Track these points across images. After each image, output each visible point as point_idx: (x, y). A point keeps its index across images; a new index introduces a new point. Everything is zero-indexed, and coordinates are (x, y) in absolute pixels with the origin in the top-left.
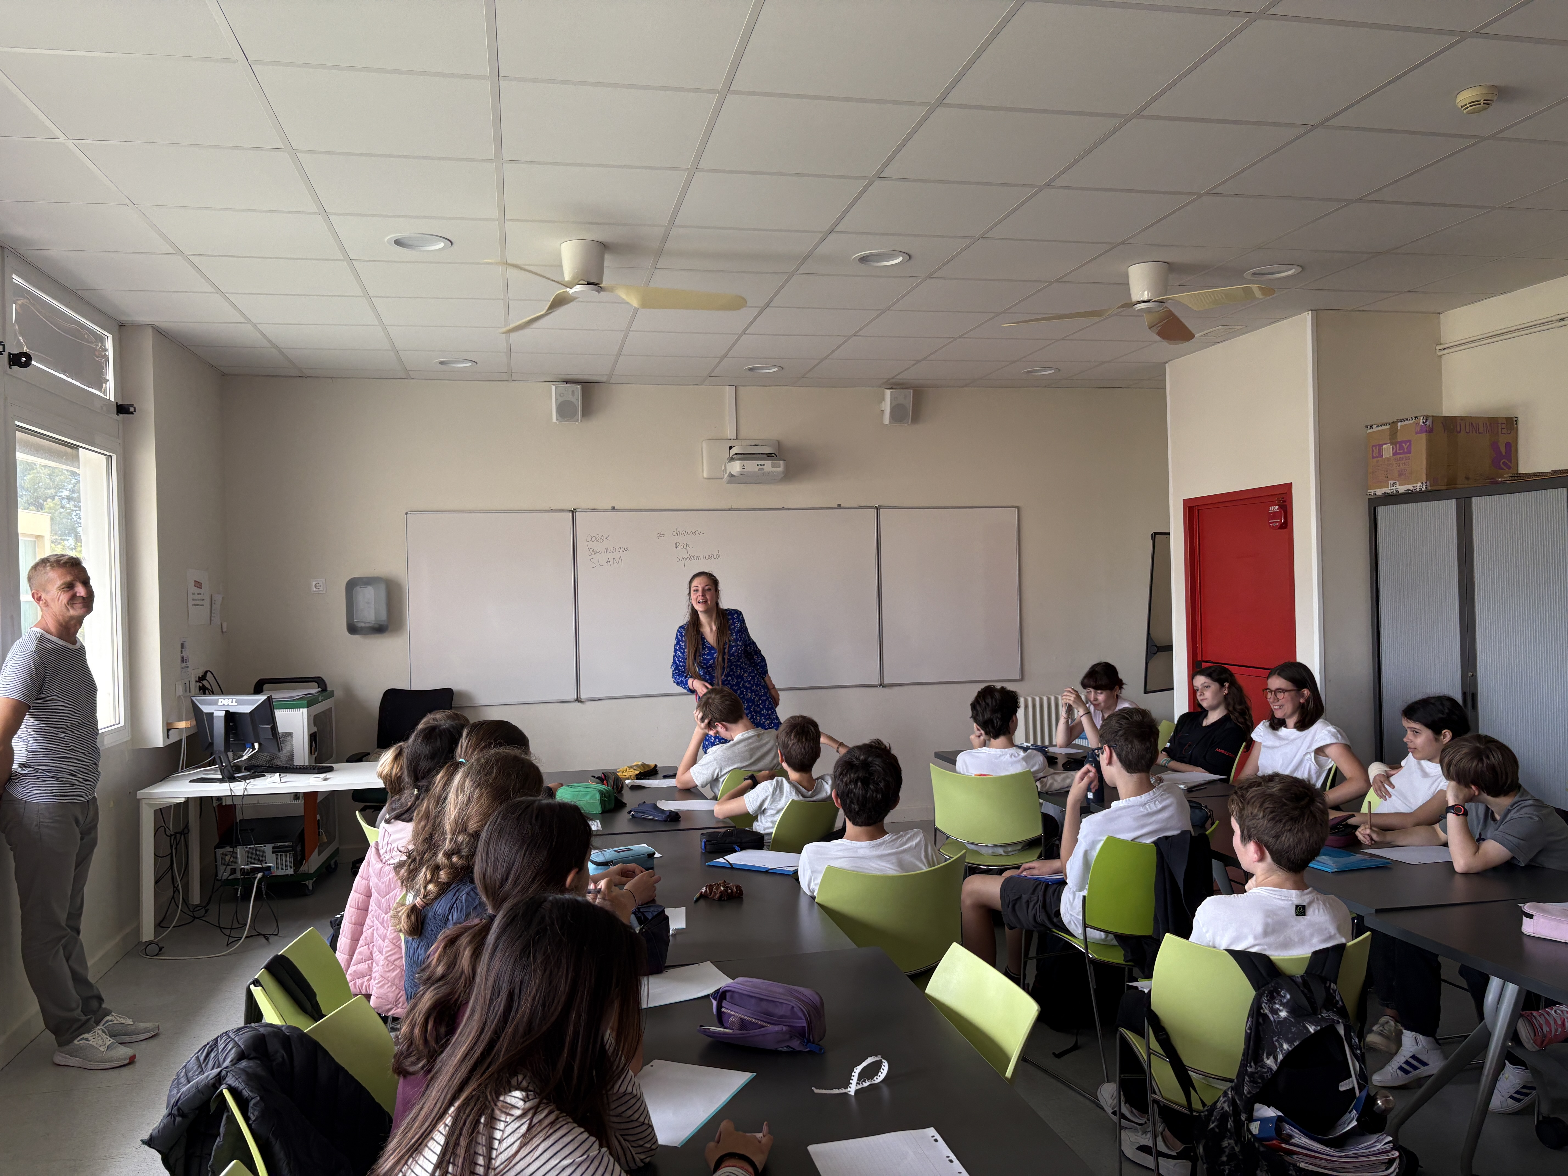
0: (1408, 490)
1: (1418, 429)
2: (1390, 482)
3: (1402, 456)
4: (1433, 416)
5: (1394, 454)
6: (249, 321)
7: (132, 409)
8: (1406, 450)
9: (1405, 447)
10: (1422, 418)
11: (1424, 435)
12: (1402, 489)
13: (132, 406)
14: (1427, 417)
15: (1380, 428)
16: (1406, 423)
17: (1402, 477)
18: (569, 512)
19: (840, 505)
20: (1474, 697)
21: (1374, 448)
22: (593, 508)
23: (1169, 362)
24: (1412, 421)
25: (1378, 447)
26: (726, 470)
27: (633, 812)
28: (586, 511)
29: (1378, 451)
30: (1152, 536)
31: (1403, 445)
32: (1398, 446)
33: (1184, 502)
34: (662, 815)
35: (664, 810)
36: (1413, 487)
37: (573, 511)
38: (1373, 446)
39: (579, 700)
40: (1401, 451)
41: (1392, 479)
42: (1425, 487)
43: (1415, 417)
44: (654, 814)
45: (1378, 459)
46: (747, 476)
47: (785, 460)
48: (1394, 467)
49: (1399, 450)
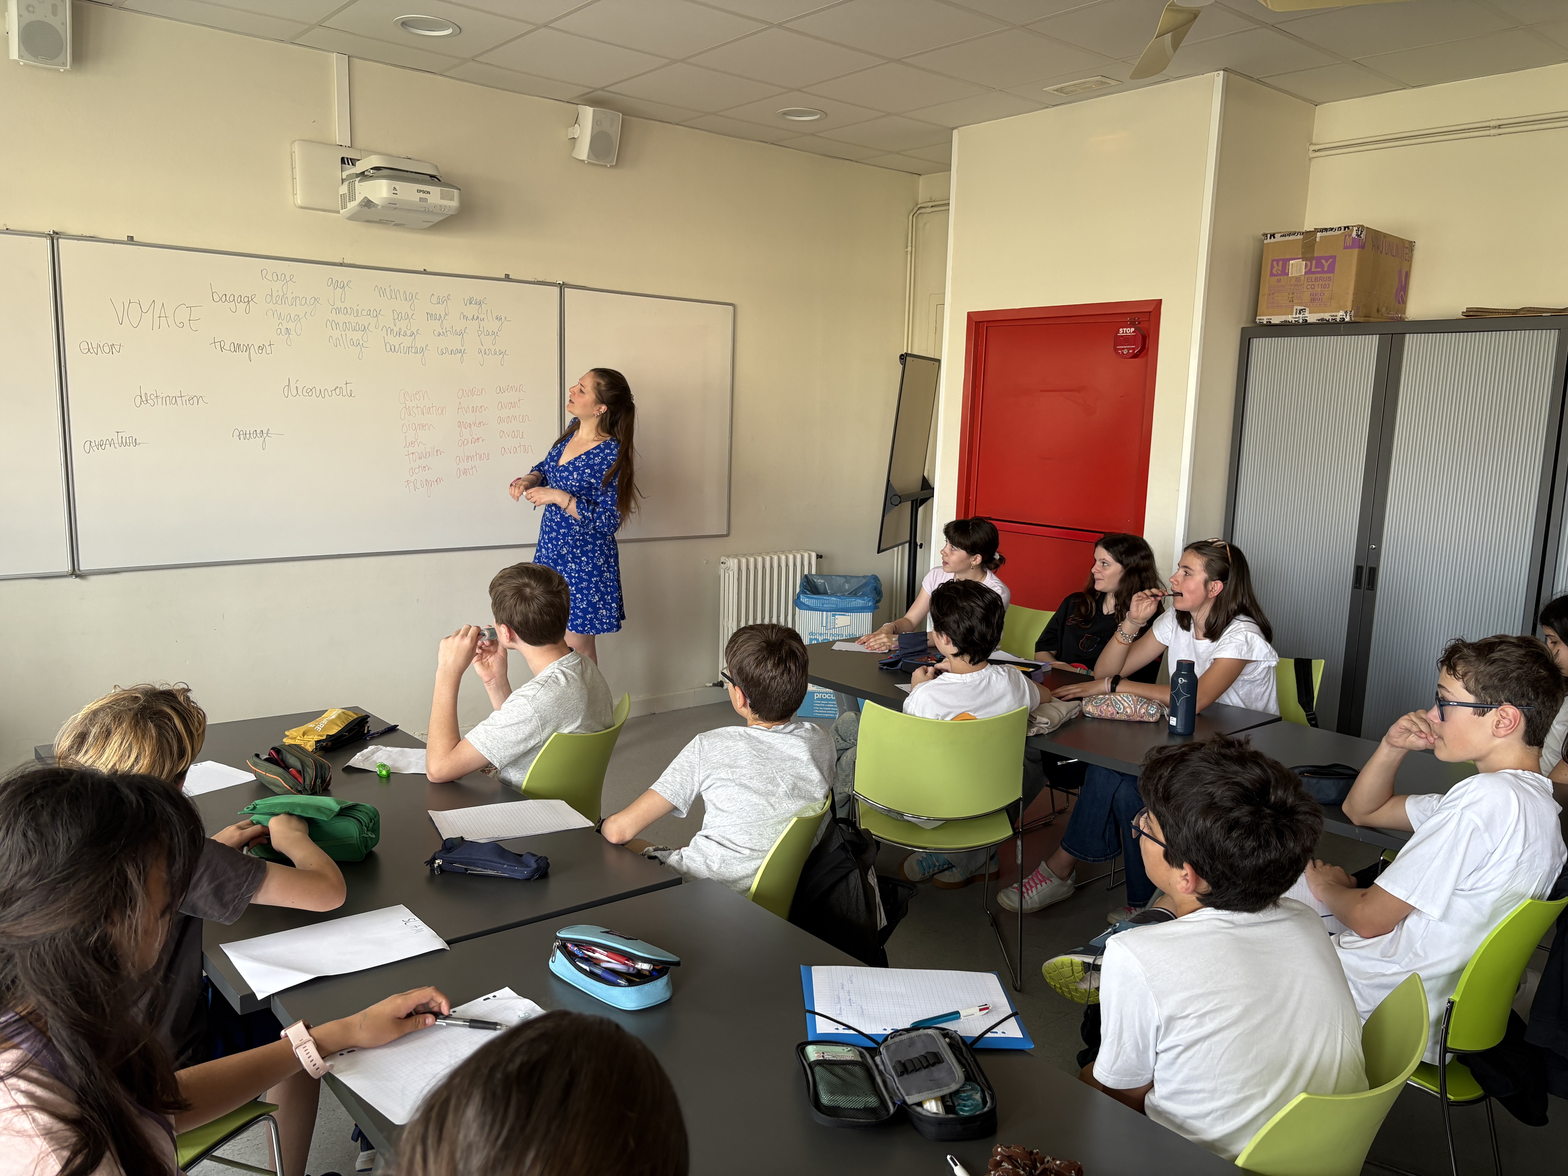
0: (1322, 319)
1: (1349, 242)
2: (1295, 307)
3: (1319, 275)
4: (1367, 228)
5: (1306, 273)
8: (1326, 269)
9: (1326, 265)
10: (1355, 229)
11: (1356, 251)
12: (1312, 318)
14: (1362, 226)
15: (1287, 238)
16: (1329, 233)
17: (1315, 302)
18: (46, 237)
19: (507, 276)
20: (1373, 572)
21: (1275, 263)
22: (91, 235)
23: (960, 128)
24: (1340, 232)
25: (1281, 263)
26: (352, 196)
27: (439, 862)
28: (78, 240)
29: (1280, 268)
30: (902, 355)
31: (1323, 261)
32: (1314, 262)
33: (970, 315)
34: (523, 869)
35: (521, 856)
36: (1332, 316)
37: (54, 237)
38: (1273, 261)
39: (76, 573)
40: (1320, 270)
41: (1299, 304)
42: (1348, 317)
43: (1345, 228)
44: (500, 865)
45: (1279, 277)
46: (396, 208)
47: (460, 190)
48: (1305, 289)
49: (1316, 268)
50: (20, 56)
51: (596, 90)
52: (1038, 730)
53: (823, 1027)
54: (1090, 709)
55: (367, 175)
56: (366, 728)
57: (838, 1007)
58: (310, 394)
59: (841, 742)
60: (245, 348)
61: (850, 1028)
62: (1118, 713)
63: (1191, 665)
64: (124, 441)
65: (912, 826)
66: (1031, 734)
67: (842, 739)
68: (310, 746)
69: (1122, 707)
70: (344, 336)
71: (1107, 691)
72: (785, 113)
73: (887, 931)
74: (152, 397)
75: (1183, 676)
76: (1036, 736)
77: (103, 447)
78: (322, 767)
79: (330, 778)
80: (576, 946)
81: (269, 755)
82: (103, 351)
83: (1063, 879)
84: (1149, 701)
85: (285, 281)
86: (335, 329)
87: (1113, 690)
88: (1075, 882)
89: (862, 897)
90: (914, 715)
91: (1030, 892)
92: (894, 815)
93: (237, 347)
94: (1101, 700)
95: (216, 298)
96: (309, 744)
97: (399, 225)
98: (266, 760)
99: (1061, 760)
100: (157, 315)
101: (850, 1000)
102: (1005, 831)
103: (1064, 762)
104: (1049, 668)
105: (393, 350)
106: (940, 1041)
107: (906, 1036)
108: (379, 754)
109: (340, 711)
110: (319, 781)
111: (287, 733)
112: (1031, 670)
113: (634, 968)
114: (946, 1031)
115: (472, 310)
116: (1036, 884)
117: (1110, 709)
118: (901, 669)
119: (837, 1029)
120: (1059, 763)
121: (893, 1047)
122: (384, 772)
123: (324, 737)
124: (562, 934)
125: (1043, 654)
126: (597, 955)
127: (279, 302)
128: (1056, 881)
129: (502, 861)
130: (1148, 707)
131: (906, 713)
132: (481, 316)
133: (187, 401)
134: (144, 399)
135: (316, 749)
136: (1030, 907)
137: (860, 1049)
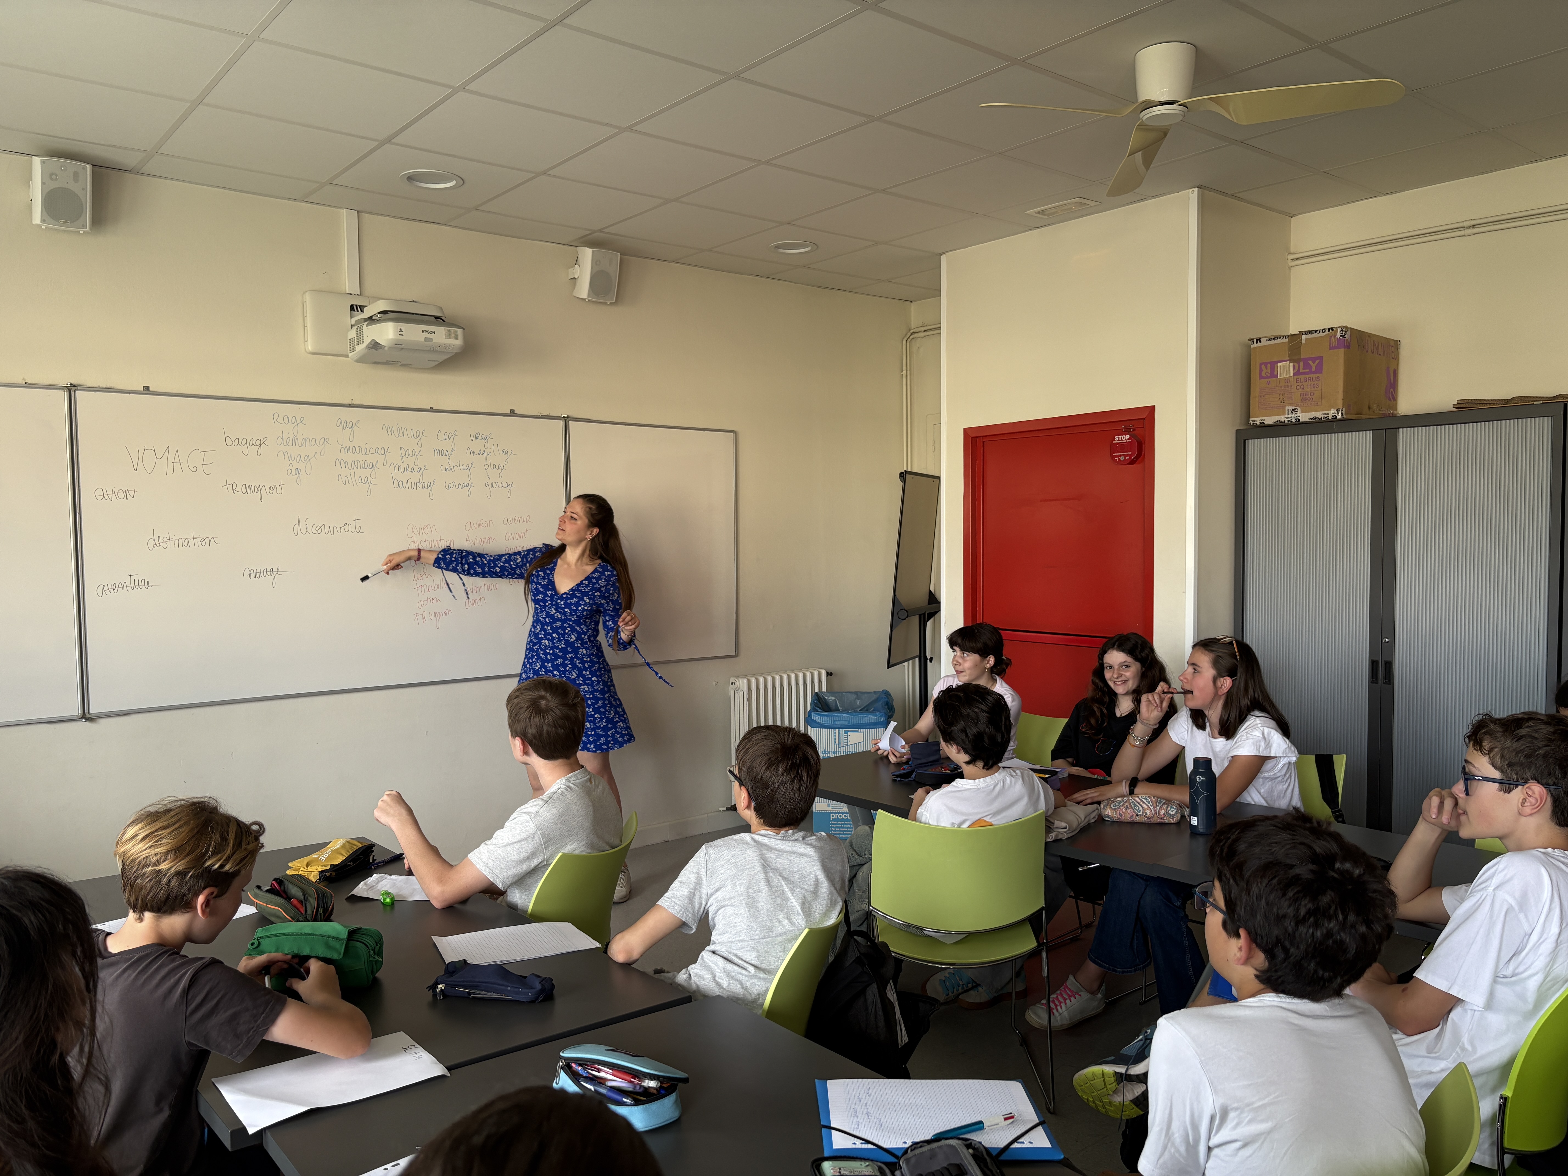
0: (1315, 418)
1: (1334, 343)
2: (1287, 408)
3: (1307, 376)
4: (1351, 328)
5: (1295, 374)
8: (1313, 370)
9: (1314, 366)
10: (1339, 330)
11: (1342, 351)
12: (1304, 417)
14: (1346, 327)
15: (1273, 342)
16: (1314, 335)
17: (1306, 401)
18: (63, 389)
19: (512, 411)
20: (1389, 666)
21: (1263, 366)
22: (108, 386)
23: (948, 254)
24: (1325, 334)
25: (1269, 366)
26: (360, 338)
27: (441, 986)
28: (95, 391)
29: (1269, 370)
30: (902, 473)
31: (1310, 362)
32: (1301, 363)
33: (966, 431)
34: (527, 991)
35: (525, 977)
36: (1324, 414)
37: (71, 389)
38: (1261, 364)
39: (86, 716)
40: (1307, 370)
41: (1290, 405)
42: (1341, 415)
43: (1329, 329)
44: (503, 987)
45: (1269, 380)
46: (402, 349)
47: (464, 329)
48: (1295, 390)
49: (1303, 369)
50: (43, 221)
51: (594, 232)
52: (1056, 836)
53: (839, 1142)
54: (1108, 812)
55: (374, 320)
56: (371, 857)
57: (855, 1120)
58: (319, 531)
59: (856, 857)
60: (256, 489)
61: (867, 1142)
62: (1137, 815)
63: (1208, 762)
64: (137, 584)
65: (932, 941)
66: (1049, 840)
67: (857, 854)
68: (314, 877)
69: (1141, 808)
70: (352, 474)
71: (1125, 794)
72: (777, 247)
73: (910, 1048)
74: (165, 540)
75: (1201, 774)
76: (1055, 841)
77: (116, 591)
78: (324, 896)
79: (333, 908)
80: (580, 1065)
81: (271, 886)
82: (117, 497)
83: (1093, 993)
84: (1168, 802)
85: (296, 423)
86: (343, 467)
87: (1131, 792)
88: (1106, 996)
89: (880, 1013)
90: (929, 824)
91: (1059, 1008)
92: (914, 930)
93: (249, 489)
94: (1119, 803)
95: (229, 442)
96: (313, 874)
97: (405, 366)
98: (268, 891)
99: (1082, 866)
100: (171, 460)
101: (867, 1113)
102: (1028, 943)
103: (1085, 868)
104: (1066, 775)
105: (401, 485)
106: (961, 1150)
107: (926, 1148)
108: (384, 882)
109: (344, 841)
110: (321, 911)
111: (290, 864)
112: (1047, 776)
113: (641, 1086)
114: (969, 1142)
115: (478, 445)
116: (1065, 999)
117: (1129, 811)
118: (914, 780)
119: (855, 1144)
120: (1080, 869)
121: (913, 1161)
122: (388, 900)
123: (328, 867)
124: (566, 1054)
125: (1059, 762)
126: (602, 1074)
127: (290, 444)
128: (1085, 995)
129: (506, 983)
130: (1167, 807)
131: (920, 822)
132: (487, 451)
133: (200, 542)
134: (157, 542)
135: (320, 879)
136: (1060, 1023)
137: (879, 1164)
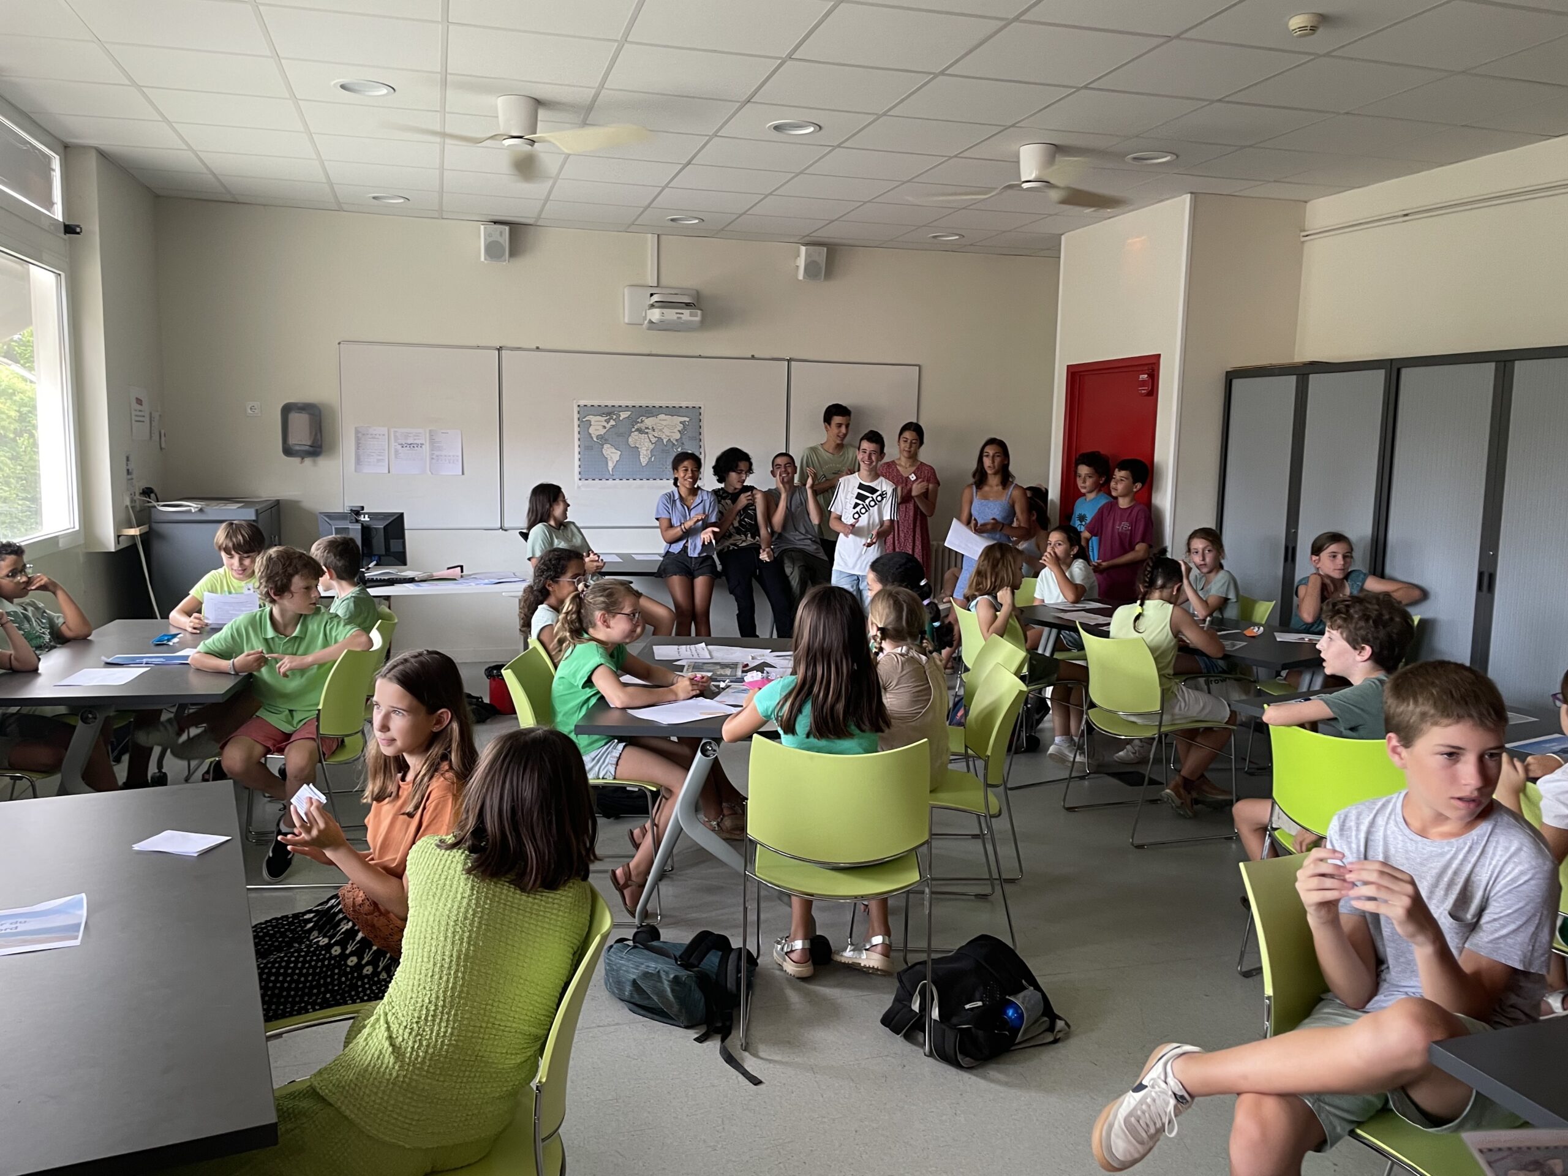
6: (190, 148)
7: (78, 230)
13: (78, 226)
18: (495, 349)
19: (753, 356)
20: (1294, 550)
22: (518, 347)
23: (1065, 234)
26: (647, 317)
28: (511, 350)
33: (1068, 367)
37: (500, 349)
39: (502, 528)
46: (667, 323)
47: (703, 310)
50: (485, 259)
51: (806, 235)
55: (653, 306)
72: (935, 237)
